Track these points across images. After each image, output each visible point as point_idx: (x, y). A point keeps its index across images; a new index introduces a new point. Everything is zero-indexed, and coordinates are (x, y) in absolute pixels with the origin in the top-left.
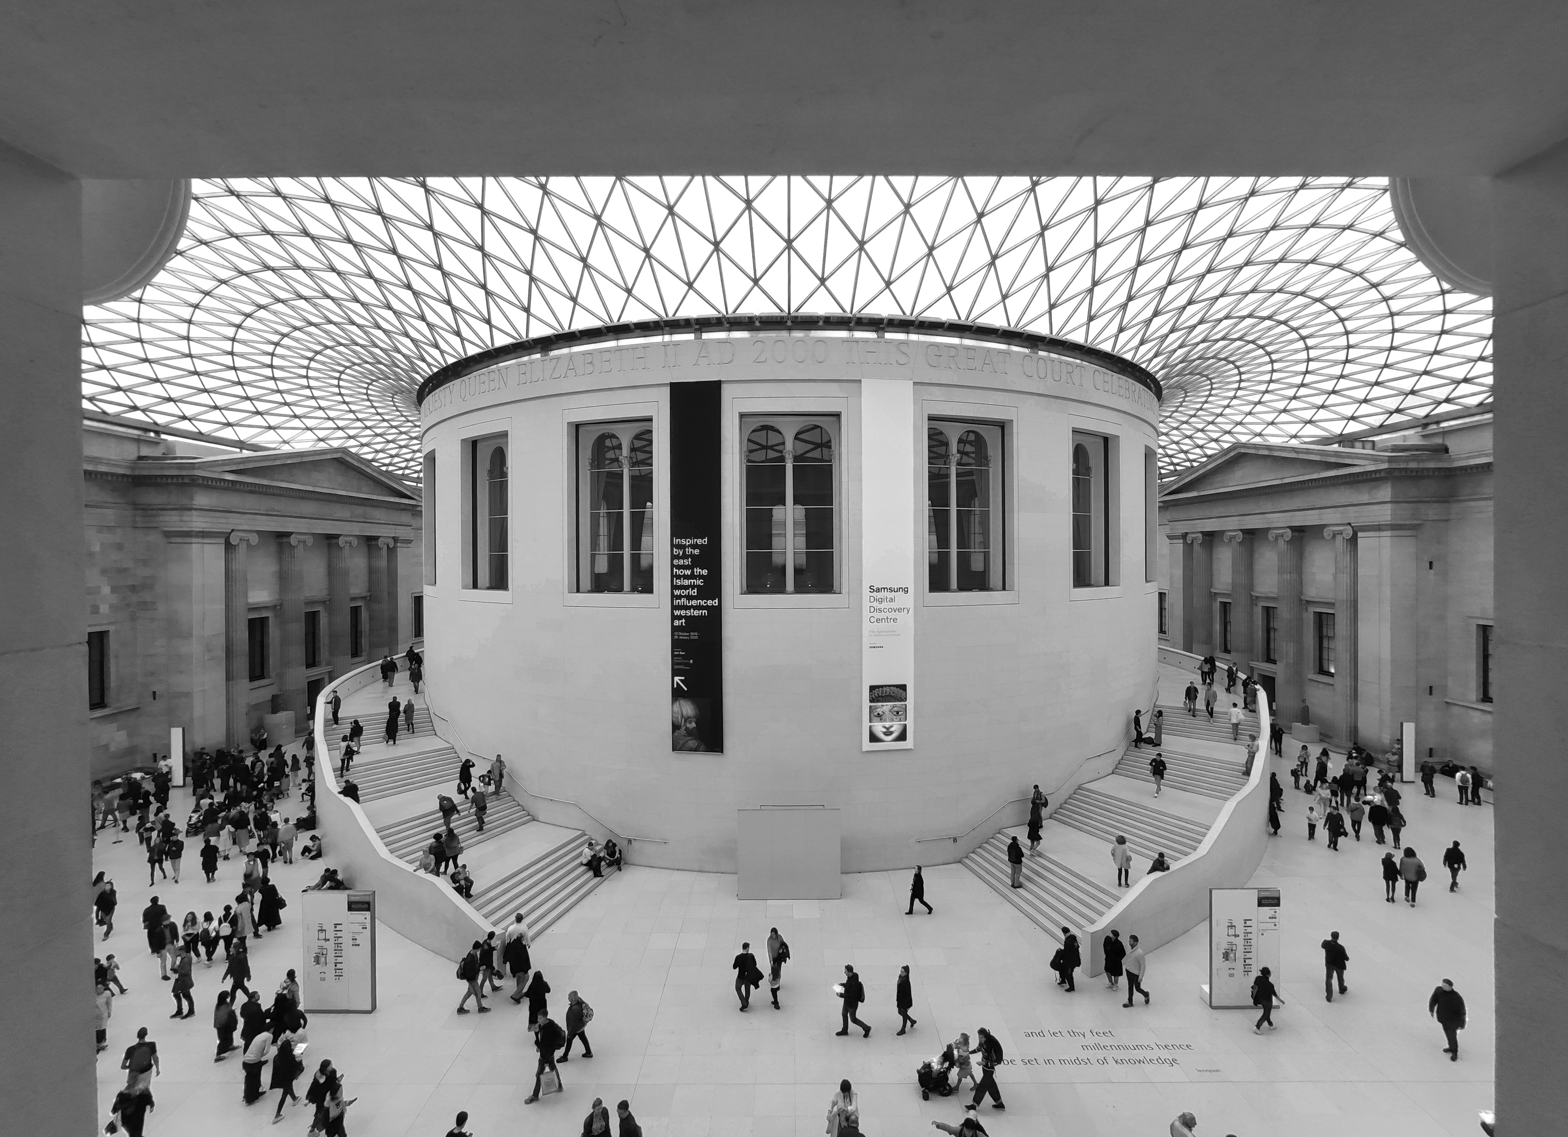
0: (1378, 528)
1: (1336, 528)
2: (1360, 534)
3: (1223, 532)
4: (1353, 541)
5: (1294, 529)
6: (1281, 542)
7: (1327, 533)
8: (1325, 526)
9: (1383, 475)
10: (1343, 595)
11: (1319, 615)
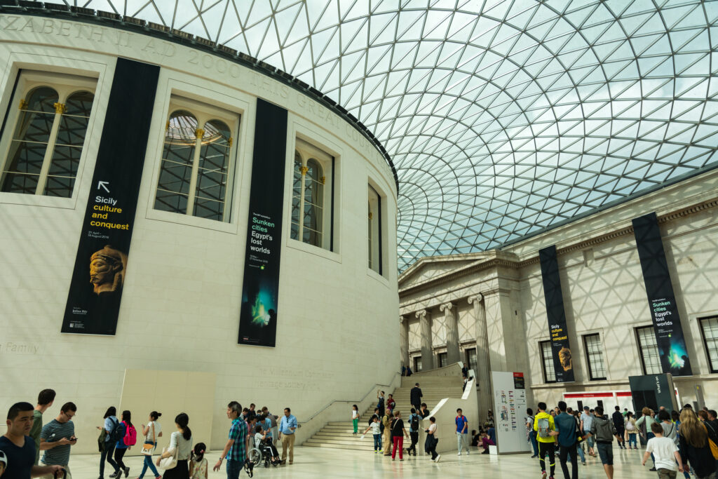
0: (494, 292)
1: (475, 297)
2: (485, 297)
3: (414, 313)
4: (482, 302)
5: (453, 302)
6: (447, 312)
7: (470, 301)
8: (468, 297)
9: (494, 263)
10: (480, 334)
11: (467, 351)
